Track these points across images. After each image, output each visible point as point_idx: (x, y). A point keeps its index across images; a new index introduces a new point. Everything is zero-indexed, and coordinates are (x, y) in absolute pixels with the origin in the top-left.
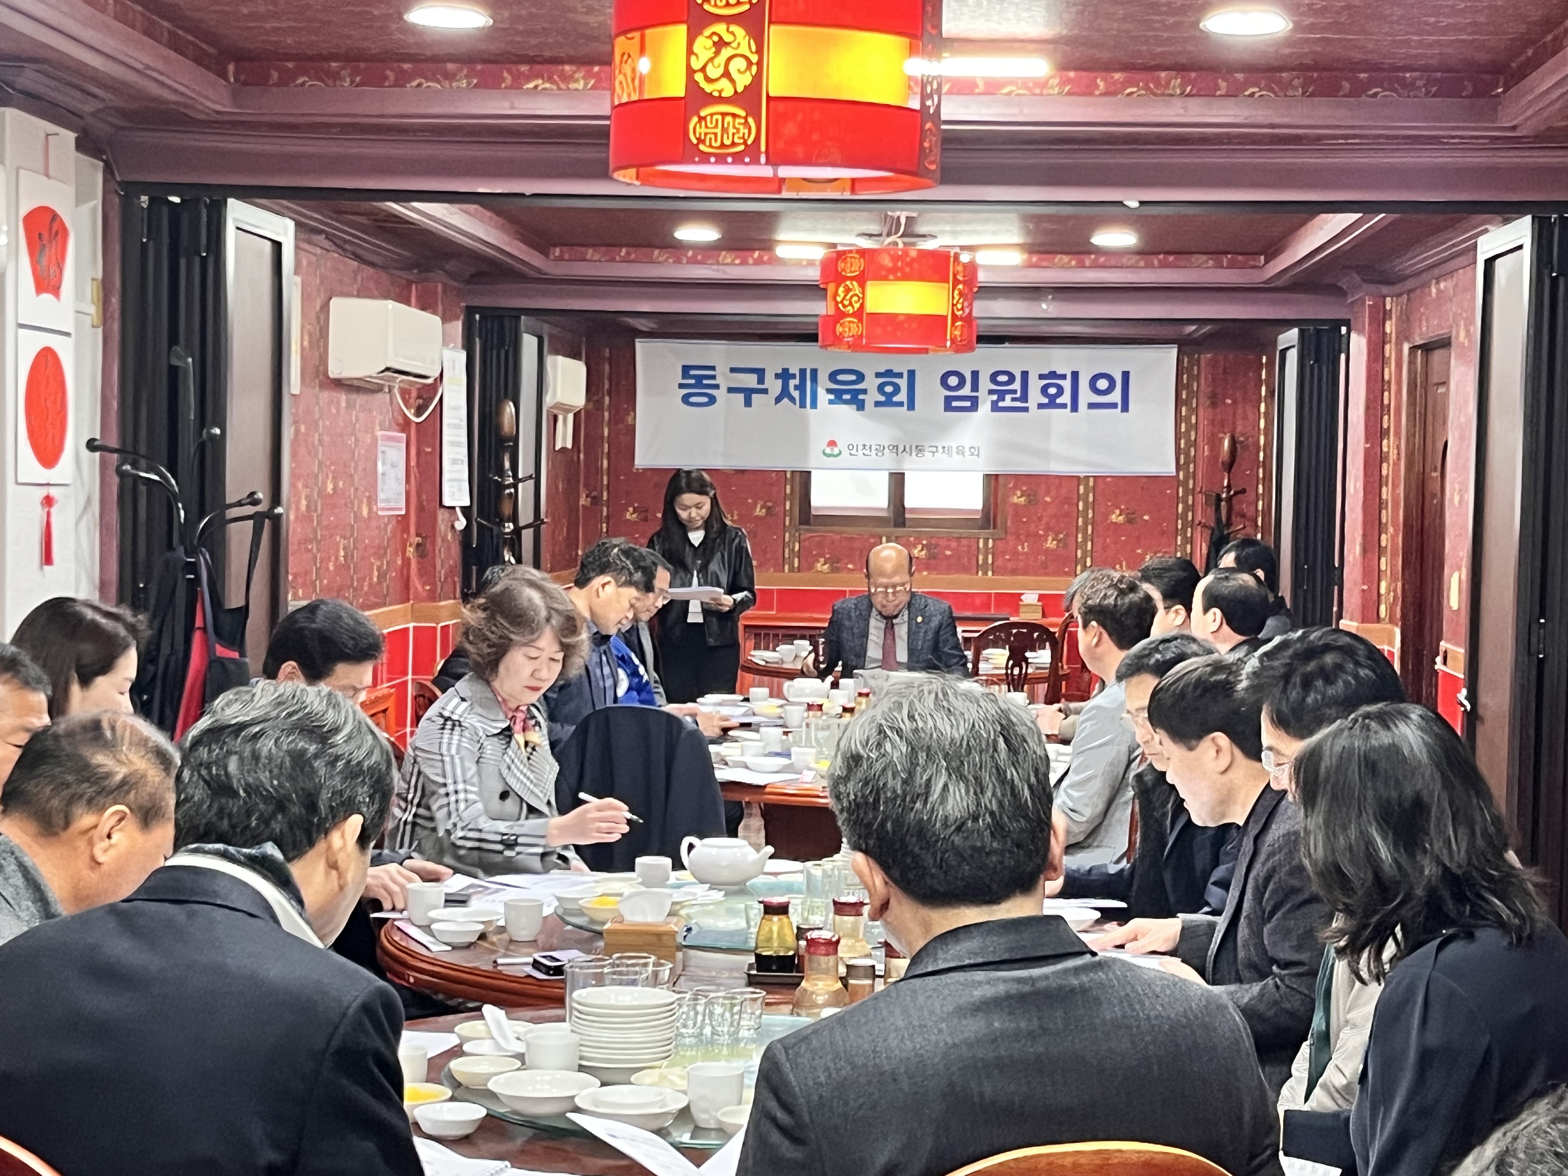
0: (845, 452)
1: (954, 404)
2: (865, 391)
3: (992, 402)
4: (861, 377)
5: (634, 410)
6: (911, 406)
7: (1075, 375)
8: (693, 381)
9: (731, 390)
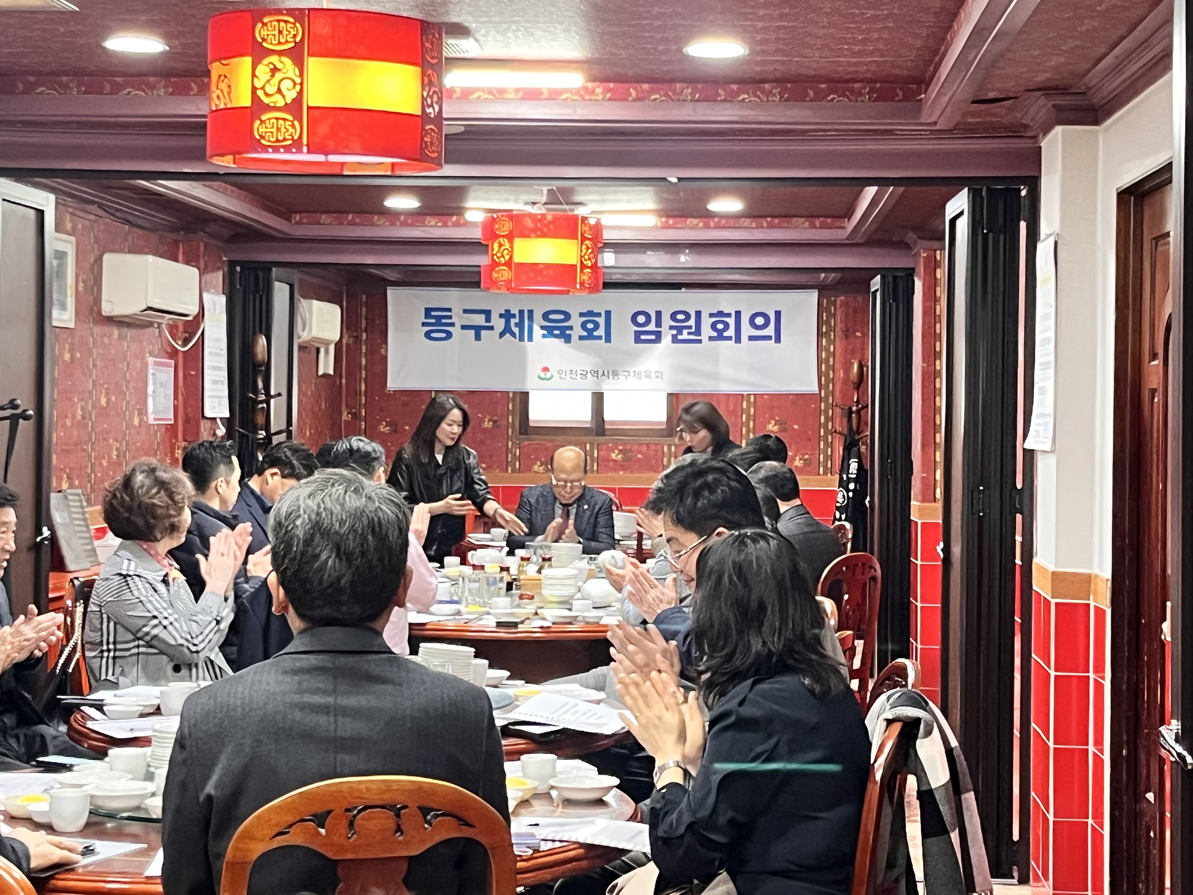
0: (556, 376)
1: (643, 337)
2: (571, 328)
3: (673, 335)
4: (567, 316)
5: (386, 343)
6: (608, 339)
7: (738, 314)
8: (434, 321)
9: (464, 327)
